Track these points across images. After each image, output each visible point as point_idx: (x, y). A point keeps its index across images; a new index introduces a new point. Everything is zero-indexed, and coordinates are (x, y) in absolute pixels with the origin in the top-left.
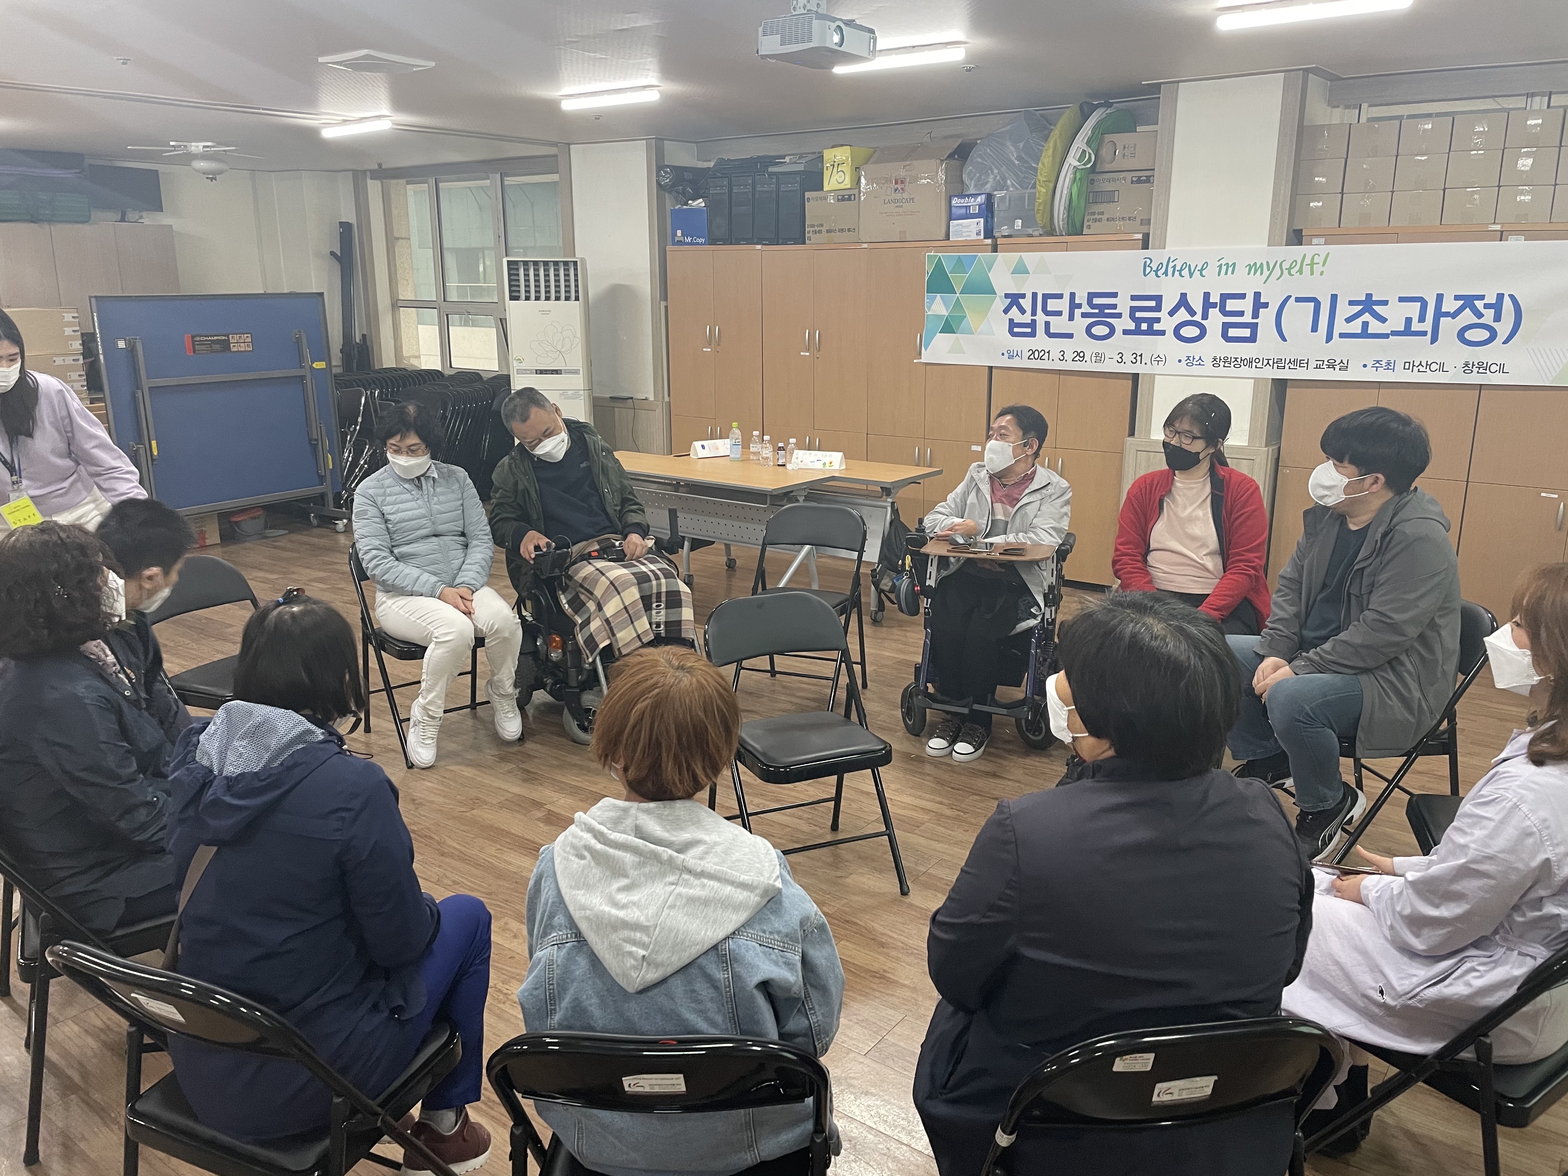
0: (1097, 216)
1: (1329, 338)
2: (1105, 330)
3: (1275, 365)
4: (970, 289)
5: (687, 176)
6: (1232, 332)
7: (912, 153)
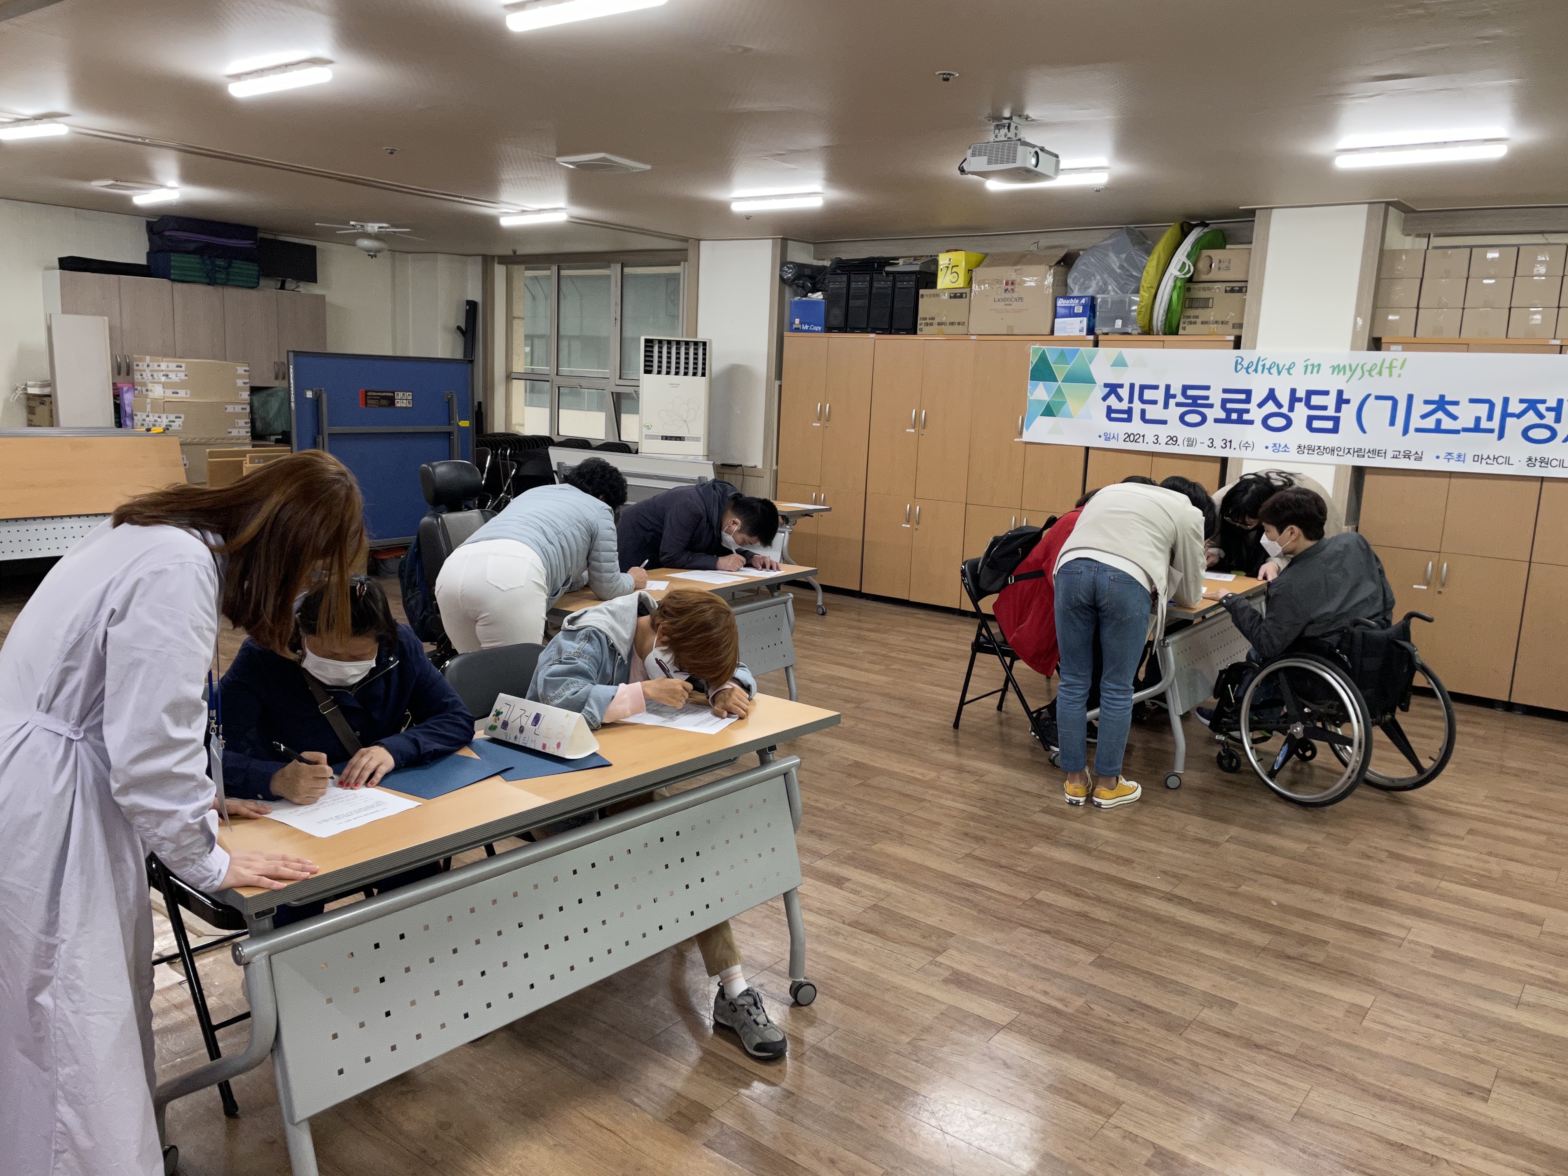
0: (1193, 320)
1: (1406, 431)
2: (1196, 418)
3: (1356, 454)
4: (1071, 378)
5: (807, 272)
6: (1316, 424)
7: (1020, 259)
